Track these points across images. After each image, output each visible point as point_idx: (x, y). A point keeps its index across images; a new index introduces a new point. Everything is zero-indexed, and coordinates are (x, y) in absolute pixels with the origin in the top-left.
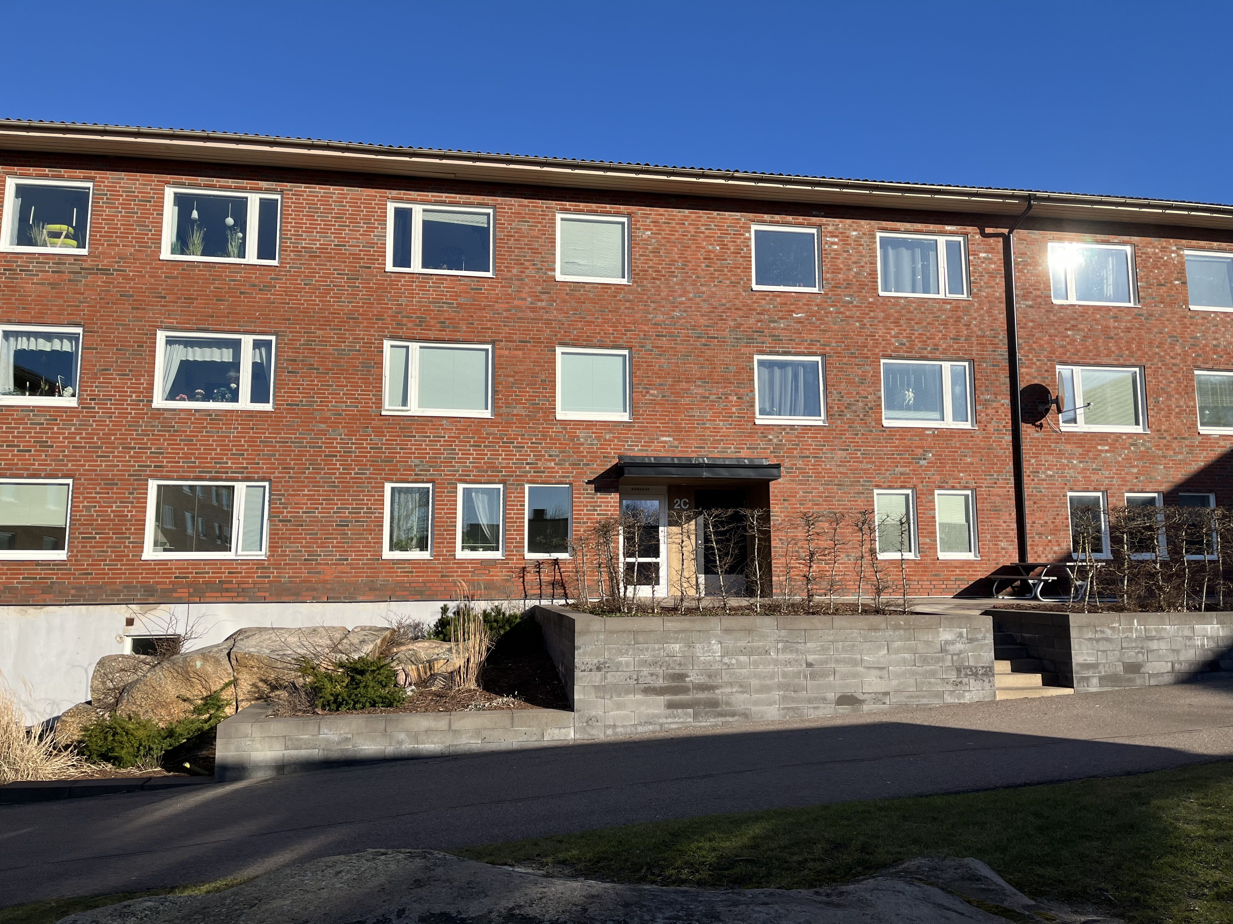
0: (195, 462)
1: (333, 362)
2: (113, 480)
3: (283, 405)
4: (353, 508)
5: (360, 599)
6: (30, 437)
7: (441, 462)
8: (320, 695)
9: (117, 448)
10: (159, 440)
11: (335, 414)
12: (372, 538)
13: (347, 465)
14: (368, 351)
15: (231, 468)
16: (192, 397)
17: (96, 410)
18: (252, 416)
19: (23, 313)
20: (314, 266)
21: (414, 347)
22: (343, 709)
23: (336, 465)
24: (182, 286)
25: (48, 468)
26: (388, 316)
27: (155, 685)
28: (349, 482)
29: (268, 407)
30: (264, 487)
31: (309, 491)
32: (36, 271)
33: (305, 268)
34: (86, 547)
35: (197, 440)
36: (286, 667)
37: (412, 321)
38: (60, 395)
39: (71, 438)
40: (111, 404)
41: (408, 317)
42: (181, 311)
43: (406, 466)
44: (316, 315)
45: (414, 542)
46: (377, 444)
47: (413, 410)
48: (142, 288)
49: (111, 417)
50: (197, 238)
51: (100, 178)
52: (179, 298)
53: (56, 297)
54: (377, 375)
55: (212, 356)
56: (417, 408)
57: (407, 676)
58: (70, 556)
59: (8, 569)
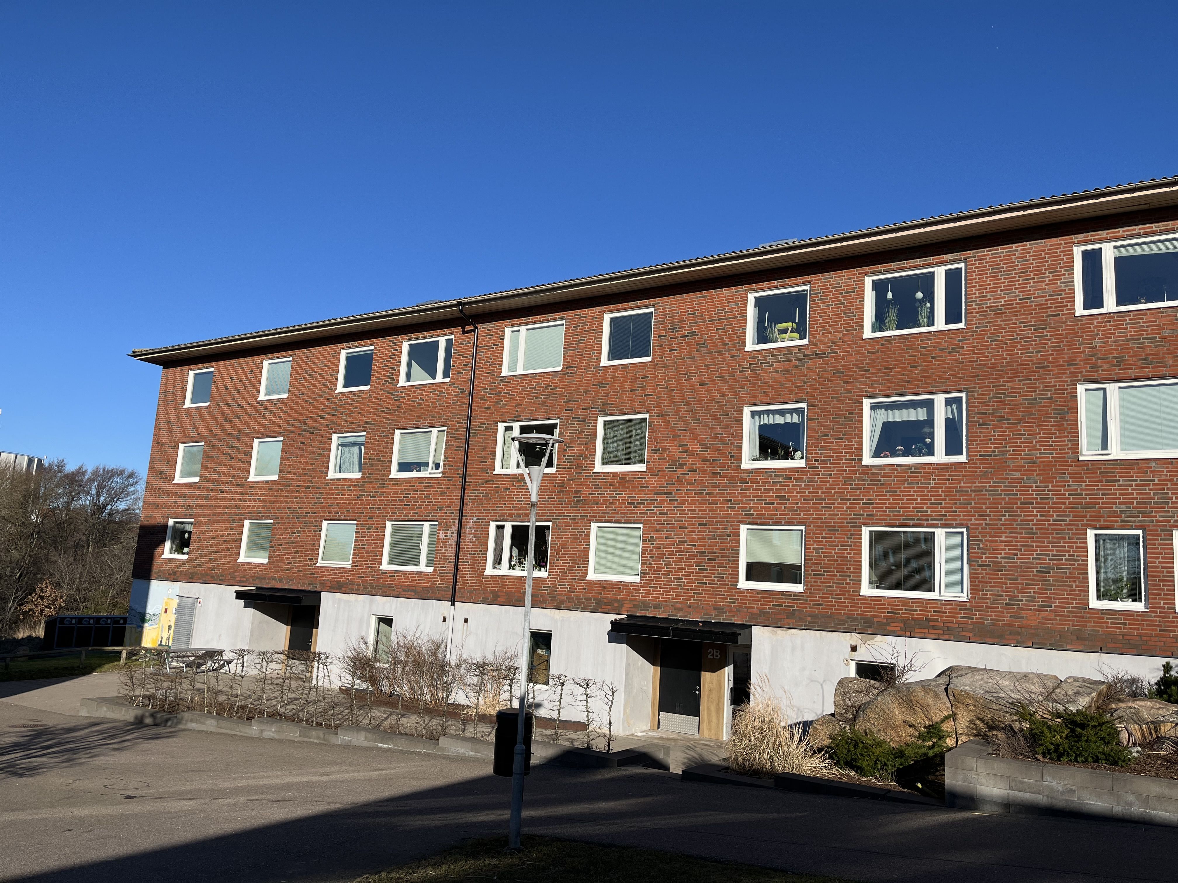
0: (899, 511)
1: (1023, 411)
2: (835, 526)
3: (976, 456)
4: (1053, 555)
5: (1068, 647)
6: (773, 493)
7: (1152, 507)
8: (1040, 742)
9: (837, 500)
10: (869, 492)
11: (1030, 462)
12: (1077, 586)
13: (1045, 512)
14: (1060, 398)
15: (931, 515)
16: (894, 454)
17: (820, 469)
18: (947, 468)
19: (764, 396)
20: (999, 323)
21: (1112, 388)
22: (1064, 759)
23: (1033, 512)
24: (882, 358)
25: (787, 517)
26: (1081, 360)
27: (884, 708)
28: (1048, 529)
29: (962, 459)
30: (962, 533)
31: (1006, 537)
32: (772, 362)
33: (991, 326)
34: (817, 582)
35: (900, 492)
36: (1002, 709)
37: (1109, 362)
38: (792, 459)
39: (802, 493)
40: (830, 464)
41: (1103, 359)
42: (882, 380)
43: (1110, 512)
44: (1004, 368)
45: (1125, 592)
46: (1077, 490)
47: (1114, 453)
48: (850, 365)
49: (831, 474)
50: (892, 316)
51: (815, 280)
52: (880, 369)
53: (787, 381)
54: (1071, 421)
55: (909, 416)
56: (1119, 452)
57: (1130, 734)
58: (806, 589)
59: (761, 597)
